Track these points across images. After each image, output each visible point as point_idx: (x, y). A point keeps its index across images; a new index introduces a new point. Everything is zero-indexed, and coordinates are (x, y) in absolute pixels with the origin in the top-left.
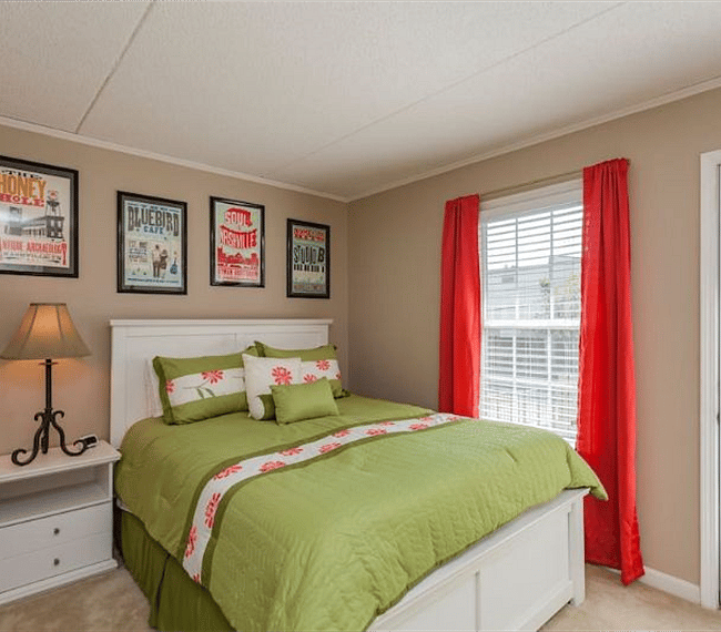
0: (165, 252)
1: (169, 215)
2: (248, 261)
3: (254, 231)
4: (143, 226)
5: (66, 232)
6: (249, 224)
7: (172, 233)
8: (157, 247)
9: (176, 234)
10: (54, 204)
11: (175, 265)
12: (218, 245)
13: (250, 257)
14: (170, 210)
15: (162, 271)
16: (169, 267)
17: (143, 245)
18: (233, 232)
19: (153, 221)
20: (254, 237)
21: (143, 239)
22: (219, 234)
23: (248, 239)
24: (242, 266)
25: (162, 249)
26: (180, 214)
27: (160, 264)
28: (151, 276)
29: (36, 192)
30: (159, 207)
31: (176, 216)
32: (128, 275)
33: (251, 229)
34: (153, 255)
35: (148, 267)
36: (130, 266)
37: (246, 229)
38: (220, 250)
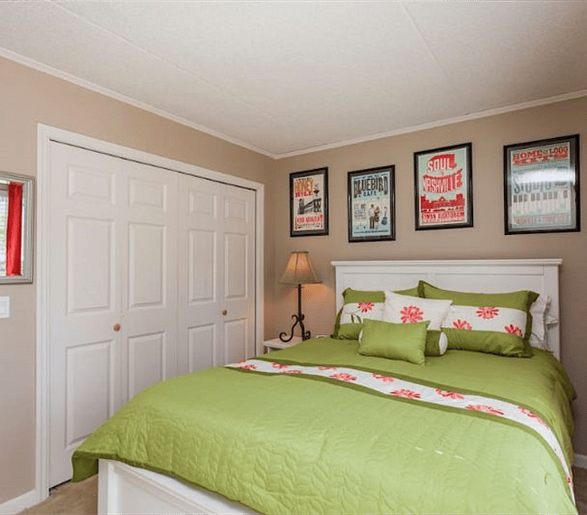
0: (378, 208)
1: (380, 179)
2: (453, 203)
3: (459, 172)
4: (362, 192)
5: (322, 208)
6: (453, 166)
7: (383, 192)
8: (372, 206)
9: (386, 193)
10: (317, 192)
11: (385, 218)
12: (421, 193)
13: (454, 198)
14: (381, 175)
15: (376, 224)
16: (381, 220)
17: (363, 206)
18: (435, 178)
19: (370, 187)
20: (459, 178)
21: (363, 202)
22: (422, 183)
23: (451, 182)
24: (446, 209)
25: (375, 207)
26: (388, 176)
27: (374, 219)
28: (368, 229)
29: (309, 188)
30: (373, 175)
31: (386, 178)
32: (354, 230)
33: (456, 170)
34: (369, 212)
35: (367, 222)
36: (355, 223)
37: (450, 172)
38: (423, 198)
